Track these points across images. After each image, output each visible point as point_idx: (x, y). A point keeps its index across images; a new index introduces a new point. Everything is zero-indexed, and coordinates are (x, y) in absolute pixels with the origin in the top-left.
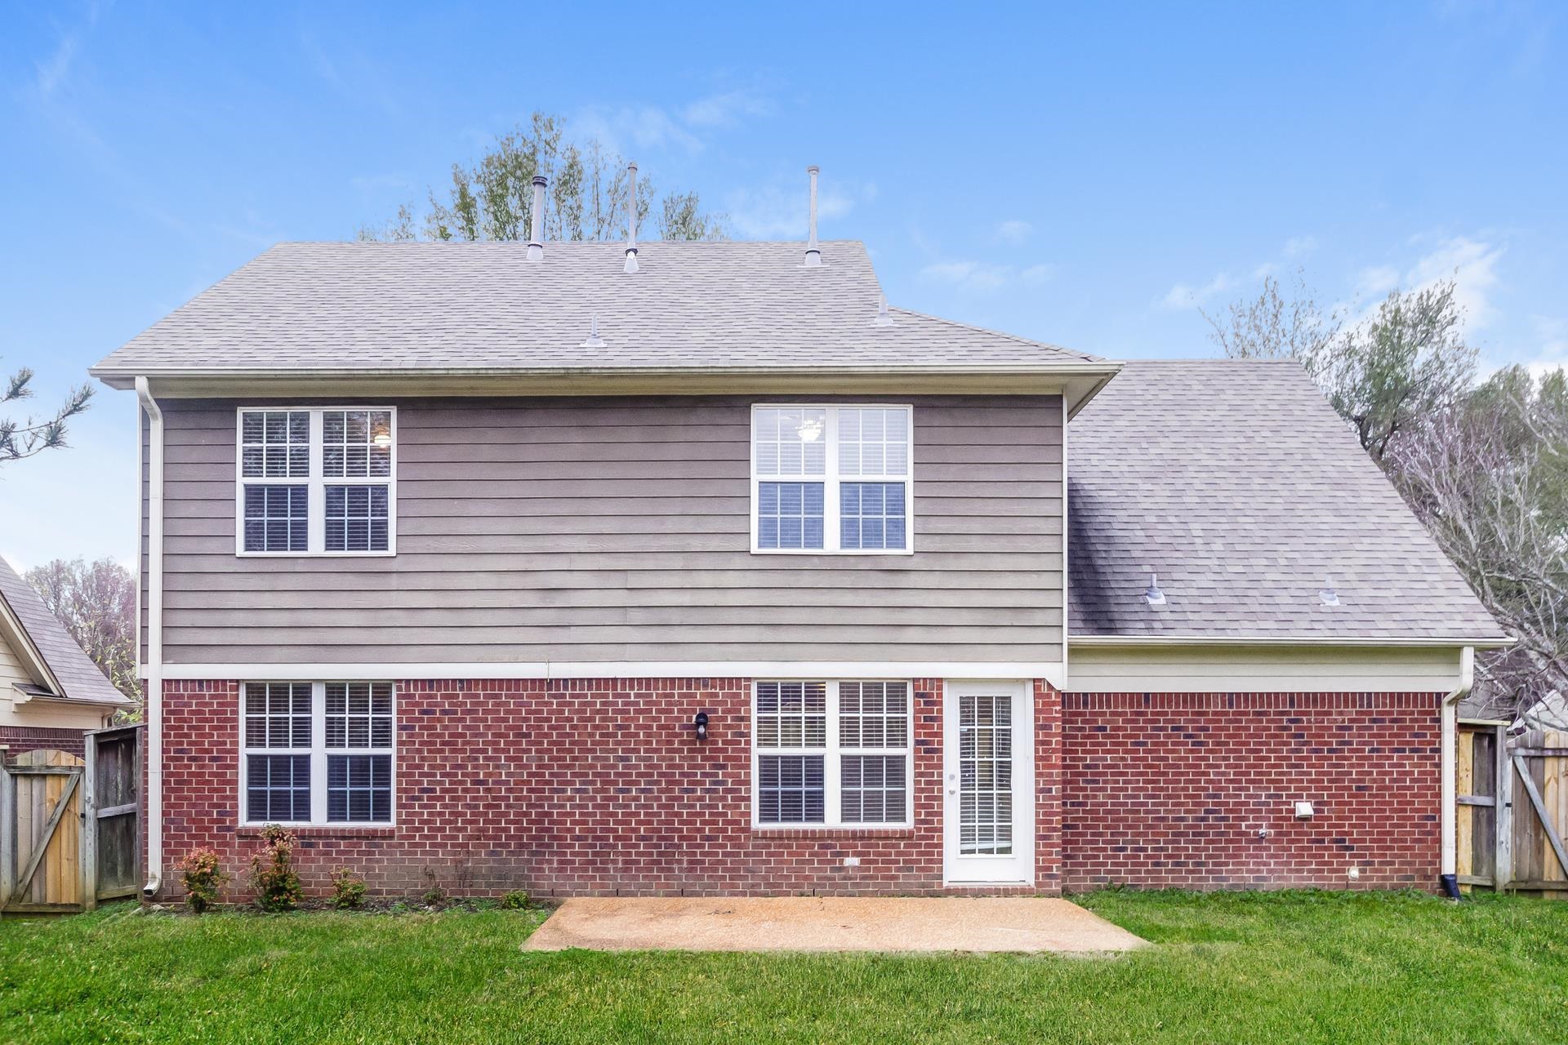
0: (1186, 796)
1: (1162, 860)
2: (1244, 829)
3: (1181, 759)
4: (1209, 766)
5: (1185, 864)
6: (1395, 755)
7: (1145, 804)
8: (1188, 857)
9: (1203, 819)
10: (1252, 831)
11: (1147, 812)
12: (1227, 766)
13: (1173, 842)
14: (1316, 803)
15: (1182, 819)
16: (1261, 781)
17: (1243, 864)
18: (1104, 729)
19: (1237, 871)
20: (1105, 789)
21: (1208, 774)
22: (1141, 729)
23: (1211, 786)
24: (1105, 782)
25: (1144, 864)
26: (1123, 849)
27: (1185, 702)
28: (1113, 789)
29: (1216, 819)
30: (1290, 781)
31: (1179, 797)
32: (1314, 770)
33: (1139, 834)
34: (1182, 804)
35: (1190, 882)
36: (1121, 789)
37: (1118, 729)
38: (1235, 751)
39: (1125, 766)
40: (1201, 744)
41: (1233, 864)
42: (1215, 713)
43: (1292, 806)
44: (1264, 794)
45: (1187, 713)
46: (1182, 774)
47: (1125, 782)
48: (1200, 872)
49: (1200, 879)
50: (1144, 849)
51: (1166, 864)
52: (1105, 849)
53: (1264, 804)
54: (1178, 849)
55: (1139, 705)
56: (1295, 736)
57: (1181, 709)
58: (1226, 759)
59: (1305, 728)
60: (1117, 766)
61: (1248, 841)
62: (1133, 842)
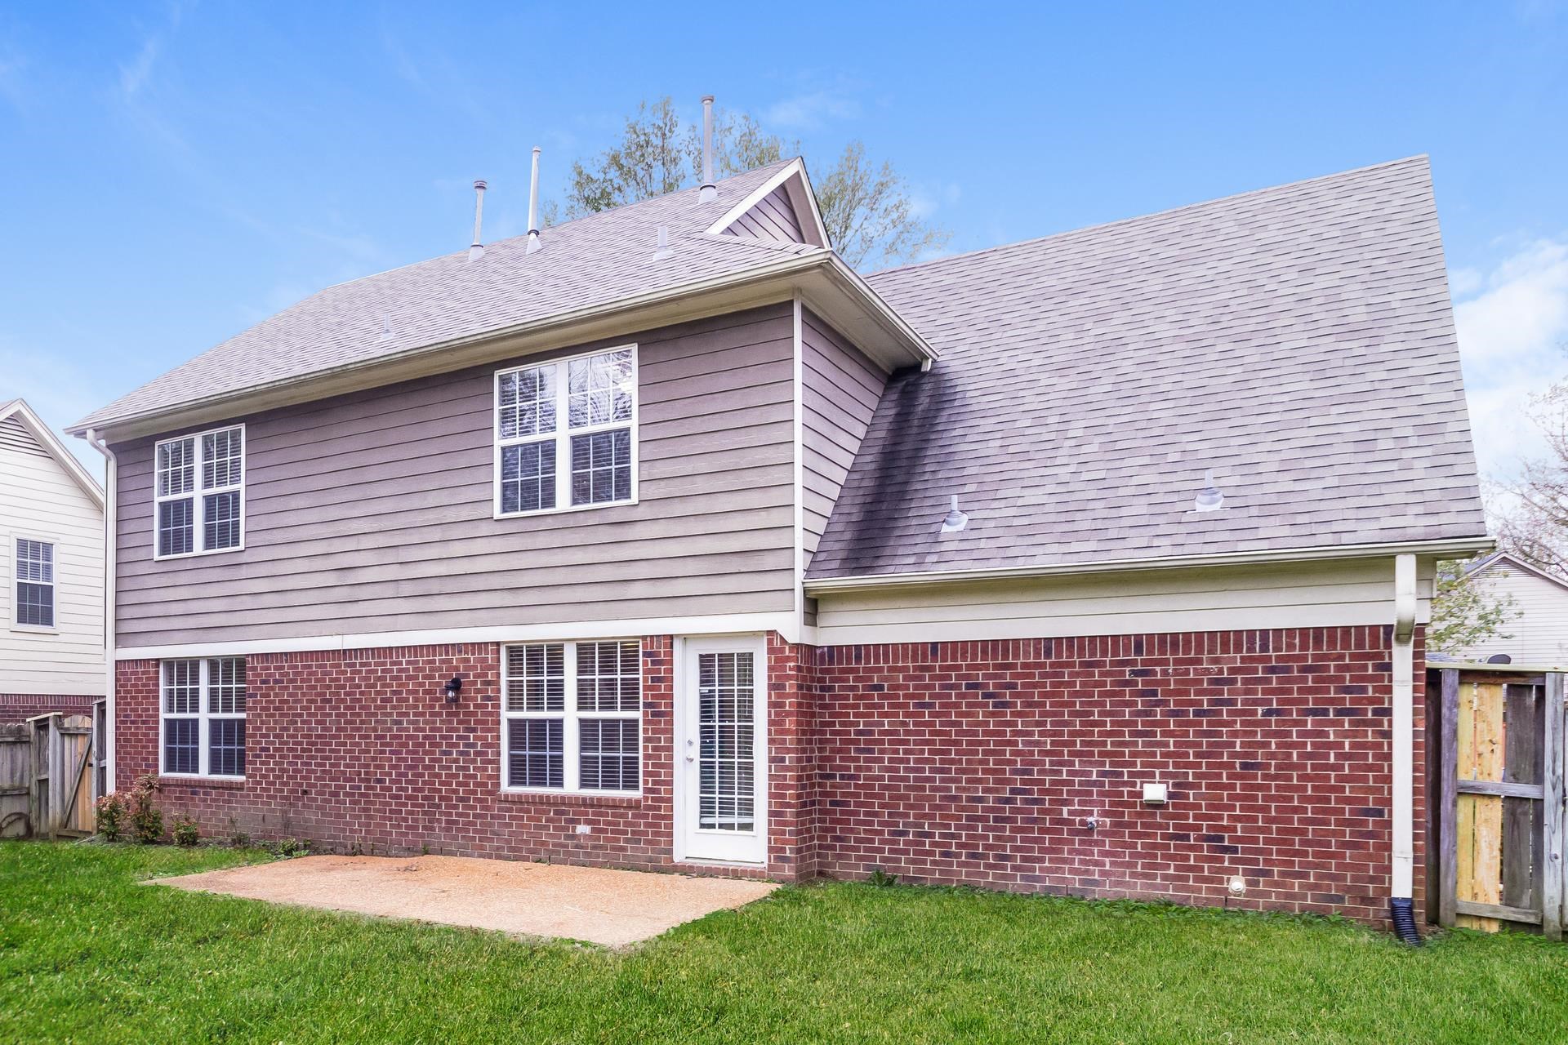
0: (985, 771)
1: (953, 849)
2: (1065, 815)
3: (979, 724)
4: (1016, 733)
5: (984, 857)
6: (1310, 719)
7: (931, 780)
8: (987, 847)
9: (1008, 801)
10: (1078, 819)
11: (933, 789)
12: (1041, 734)
13: (968, 828)
14: (1175, 785)
15: (980, 800)
16: (1092, 754)
17: (1064, 861)
18: (881, 688)
19: (1057, 870)
20: (881, 760)
21: (1016, 743)
22: (927, 687)
23: (1019, 759)
24: (882, 751)
25: (931, 853)
26: (904, 833)
27: (984, 652)
28: (891, 760)
29: (1026, 801)
30: (1134, 754)
31: (975, 771)
32: (1172, 740)
33: (924, 816)
34: (979, 781)
35: (990, 879)
36: (901, 761)
37: (898, 687)
38: (1054, 714)
39: (907, 733)
40: (1005, 705)
41: (1051, 861)
42: (1025, 666)
43: (1138, 788)
44: (1095, 770)
45: (987, 667)
46: (980, 743)
47: (906, 752)
48: (1004, 868)
49: (1004, 877)
50: (931, 835)
51: (959, 855)
52: (881, 833)
53: (1094, 783)
54: (973, 837)
55: (924, 658)
56: (1142, 693)
57: (979, 662)
58: (1039, 724)
59: (1158, 683)
60: (896, 733)
61: (1072, 832)
62: (916, 825)
